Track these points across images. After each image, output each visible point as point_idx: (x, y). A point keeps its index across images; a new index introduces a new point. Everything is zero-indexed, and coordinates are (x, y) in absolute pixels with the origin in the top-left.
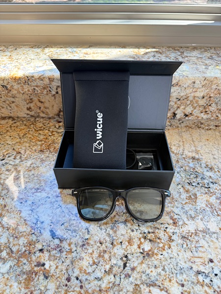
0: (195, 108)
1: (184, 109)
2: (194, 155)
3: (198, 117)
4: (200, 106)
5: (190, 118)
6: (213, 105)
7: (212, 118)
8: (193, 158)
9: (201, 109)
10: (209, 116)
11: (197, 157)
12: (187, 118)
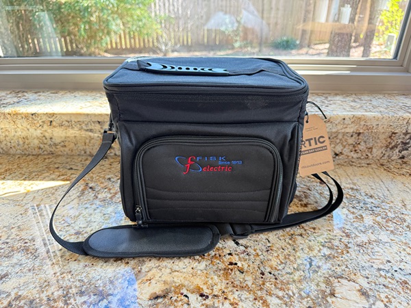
0: (345, 147)
1: (334, 147)
2: (352, 186)
3: (348, 156)
4: (349, 145)
5: (340, 157)
6: (362, 143)
7: (362, 157)
8: (352, 189)
9: (351, 147)
10: (359, 155)
11: (355, 187)
12: (337, 157)
